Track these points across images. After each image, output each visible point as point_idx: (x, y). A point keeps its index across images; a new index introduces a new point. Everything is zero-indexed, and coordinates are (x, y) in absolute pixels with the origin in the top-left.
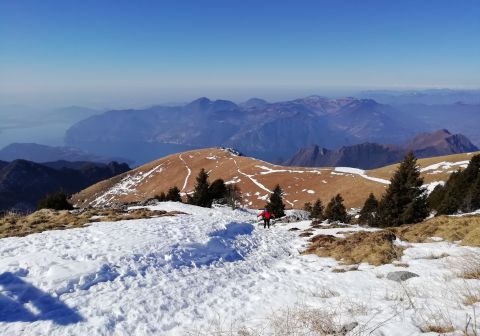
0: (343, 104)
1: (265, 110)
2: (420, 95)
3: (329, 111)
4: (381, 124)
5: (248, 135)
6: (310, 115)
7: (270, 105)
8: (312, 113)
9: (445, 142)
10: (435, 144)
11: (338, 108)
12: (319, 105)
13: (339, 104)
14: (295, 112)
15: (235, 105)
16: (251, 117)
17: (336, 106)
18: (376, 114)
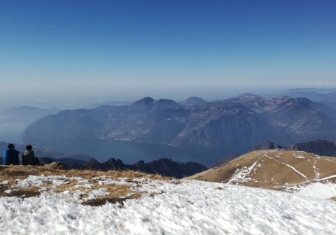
0: (279, 102)
1: (207, 109)
3: (267, 109)
4: (320, 122)
5: (195, 132)
6: (250, 113)
7: (210, 104)
8: (252, 111)
11: (275, 106)
12: (256, 104)
13: (275, 102)
15: (178, 104)
16: (194, 115)
17: (273, 104)
18: (313, 112)
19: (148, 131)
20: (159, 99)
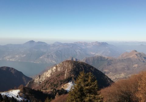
0: (94, 44)
1: (58, 46)
2: (126, 42)
3: (88, 47)
6: (79, 48)
7: (62, 44)
9: (136, 55)
10: (131, 57)
12: (84, 44)
13: (92, 44)
14: (71, 46)
17: (91, 45)
18: (107, 48)
19: (25, 56)
20: (37, 41)
